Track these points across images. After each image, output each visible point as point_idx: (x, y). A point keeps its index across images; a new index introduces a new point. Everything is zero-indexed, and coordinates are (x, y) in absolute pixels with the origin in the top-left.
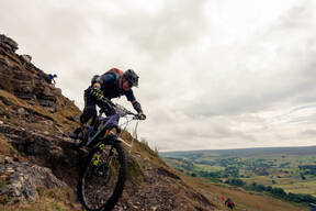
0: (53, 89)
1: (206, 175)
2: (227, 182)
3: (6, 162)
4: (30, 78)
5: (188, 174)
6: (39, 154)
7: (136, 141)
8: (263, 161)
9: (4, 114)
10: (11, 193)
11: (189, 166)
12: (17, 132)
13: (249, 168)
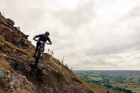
1: (94, 82)
2: (104, 86)
3: (8, 73)
4: (19, 36)
5: (86, 81)
6: (21, 69)
7: (63, 65)
8: (121, 76)
9: (8, 52)
10: (9, 87)
11: (86, 77)
12: (12, 60)
13: (114, 80)
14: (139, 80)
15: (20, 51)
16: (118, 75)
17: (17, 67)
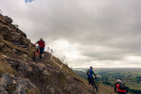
0: (27, 40)
2: (103, 83)
14: (137, 77)
16: (117, 72)
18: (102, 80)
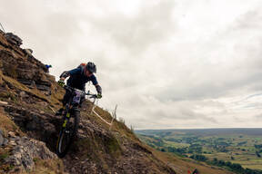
0: (48, 76)
1: (173, 150)
2: (192, 157)
3: (10, 136)
4: (31, 67)
5: (158, 149)
6: (36, 130)
7: (115, 120)
8: (222, 139)
9: (9, 96)
10: (12, 163)
11: (159, 142)
12: (18, 111)
13: (210, 146)
14: (256, 146)
15: (35, 96)
16: (217, 137)
17: (28, 126)
18: (190, 152)
